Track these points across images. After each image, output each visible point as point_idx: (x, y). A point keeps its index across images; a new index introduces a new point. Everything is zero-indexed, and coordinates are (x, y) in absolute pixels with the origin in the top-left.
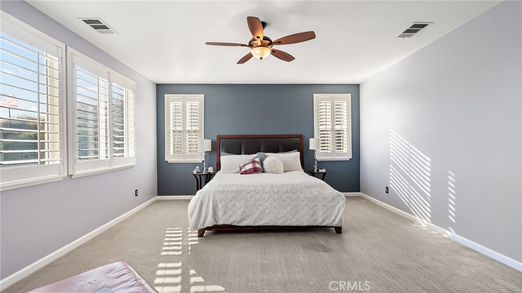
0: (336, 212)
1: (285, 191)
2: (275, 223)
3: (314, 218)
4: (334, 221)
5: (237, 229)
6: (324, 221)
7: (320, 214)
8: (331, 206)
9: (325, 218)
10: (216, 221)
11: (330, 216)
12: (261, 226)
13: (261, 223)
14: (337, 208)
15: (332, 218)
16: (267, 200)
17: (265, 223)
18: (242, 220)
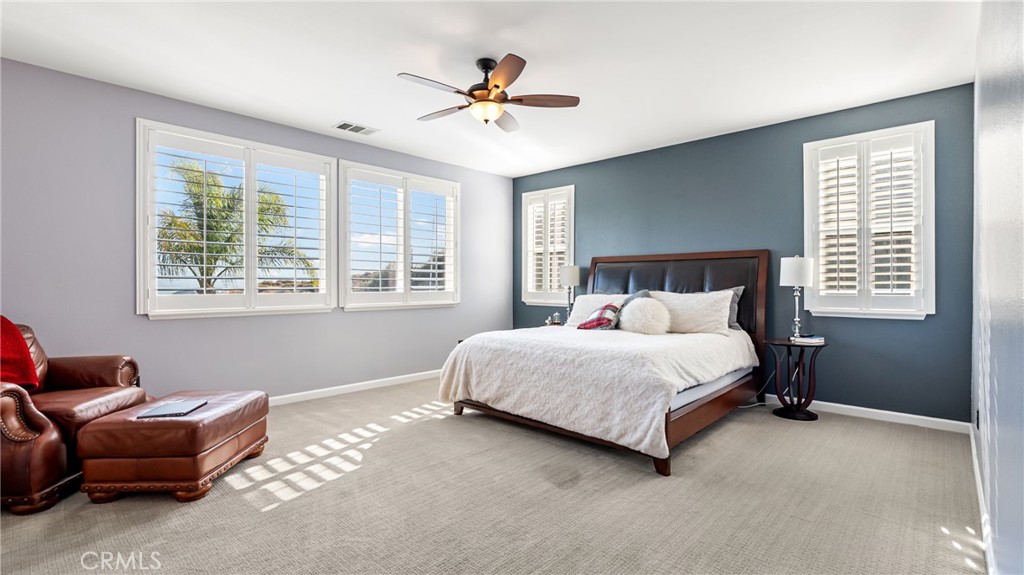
0: (646, 422)
1: (562, 360)
2: (541, 417)
3: (606, 424)
4: (641, 441)
5: (492, 413)
6: (622, 436)
7: (617, 419)
8: (640, 407)
9: (626, 430)
10: (469, 393)
11: (636, 428)
12: (522, 417)
13: (522, 411)
14: (650, 415)
15: (638, 434)
16: (533, 373)
17: (527, 413)
18: (498, 399)
